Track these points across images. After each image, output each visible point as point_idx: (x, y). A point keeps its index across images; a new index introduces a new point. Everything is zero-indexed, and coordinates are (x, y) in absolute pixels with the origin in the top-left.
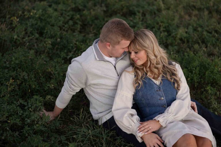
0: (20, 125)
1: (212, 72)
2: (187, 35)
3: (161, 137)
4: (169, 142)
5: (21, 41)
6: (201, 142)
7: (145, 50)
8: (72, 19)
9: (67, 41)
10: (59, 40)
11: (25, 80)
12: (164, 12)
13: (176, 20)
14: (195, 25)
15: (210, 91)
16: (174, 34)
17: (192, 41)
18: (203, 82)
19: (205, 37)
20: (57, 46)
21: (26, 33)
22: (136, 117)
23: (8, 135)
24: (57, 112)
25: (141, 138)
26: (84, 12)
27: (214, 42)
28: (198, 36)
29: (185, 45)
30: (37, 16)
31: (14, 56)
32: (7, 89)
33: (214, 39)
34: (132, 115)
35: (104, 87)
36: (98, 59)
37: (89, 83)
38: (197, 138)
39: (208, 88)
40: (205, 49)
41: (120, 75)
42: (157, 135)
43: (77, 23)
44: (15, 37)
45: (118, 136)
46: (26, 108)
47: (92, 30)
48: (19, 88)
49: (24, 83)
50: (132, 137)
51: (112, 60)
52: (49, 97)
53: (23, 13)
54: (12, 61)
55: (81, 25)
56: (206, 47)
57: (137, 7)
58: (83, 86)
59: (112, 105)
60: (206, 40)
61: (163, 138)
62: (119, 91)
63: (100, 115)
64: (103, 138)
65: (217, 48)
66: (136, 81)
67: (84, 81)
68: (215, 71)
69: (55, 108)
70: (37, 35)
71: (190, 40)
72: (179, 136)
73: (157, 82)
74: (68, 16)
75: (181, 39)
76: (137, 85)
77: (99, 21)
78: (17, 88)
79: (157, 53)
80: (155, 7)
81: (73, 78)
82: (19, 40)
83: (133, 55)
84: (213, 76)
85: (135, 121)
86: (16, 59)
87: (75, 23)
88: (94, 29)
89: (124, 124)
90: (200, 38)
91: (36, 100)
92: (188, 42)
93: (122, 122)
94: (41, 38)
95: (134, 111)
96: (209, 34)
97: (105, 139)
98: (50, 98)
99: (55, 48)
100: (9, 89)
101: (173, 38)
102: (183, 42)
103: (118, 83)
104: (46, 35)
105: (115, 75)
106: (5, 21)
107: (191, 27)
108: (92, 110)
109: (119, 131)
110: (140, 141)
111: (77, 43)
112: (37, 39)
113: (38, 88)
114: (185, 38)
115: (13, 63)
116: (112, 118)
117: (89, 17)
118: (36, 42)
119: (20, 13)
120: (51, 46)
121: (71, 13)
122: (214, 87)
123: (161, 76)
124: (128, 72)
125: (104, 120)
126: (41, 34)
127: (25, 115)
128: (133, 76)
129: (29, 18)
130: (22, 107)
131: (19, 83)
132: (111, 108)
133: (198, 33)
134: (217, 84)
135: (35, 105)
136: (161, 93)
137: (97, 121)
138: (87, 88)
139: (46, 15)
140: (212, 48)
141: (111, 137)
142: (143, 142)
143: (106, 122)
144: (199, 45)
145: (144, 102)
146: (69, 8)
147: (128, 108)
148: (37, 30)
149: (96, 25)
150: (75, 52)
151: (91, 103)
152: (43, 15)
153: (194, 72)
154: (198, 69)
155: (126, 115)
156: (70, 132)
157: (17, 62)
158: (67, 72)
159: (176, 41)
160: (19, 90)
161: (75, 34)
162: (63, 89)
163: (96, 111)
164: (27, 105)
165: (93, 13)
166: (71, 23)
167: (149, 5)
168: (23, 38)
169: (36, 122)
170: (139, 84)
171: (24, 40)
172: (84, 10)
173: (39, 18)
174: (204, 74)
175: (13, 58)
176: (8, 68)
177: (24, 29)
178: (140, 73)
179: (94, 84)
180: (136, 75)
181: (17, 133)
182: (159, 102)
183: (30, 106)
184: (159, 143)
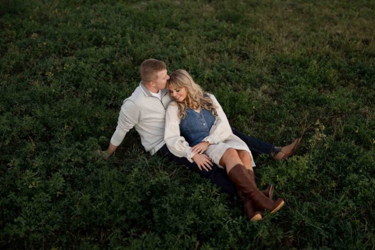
0: (82, 163)
1: (240, 103)
2: (213, 76)
3: (208, 156)
4: (216, 158)
5: (59, 94)
6: (242, 154)
7: (185, 87)
8: (103, 70)
9: (105, 90)
10: (96, 89)
11: (77, 126)
12: (188, 57)
13: (201, 64)
14: (218, 66)
15: (241, 119)
16: (201, 75)
17: (218, 80)
18: (233, 113)
19: (229, 76)
20: (96, 95)
21: (63, 87)
22: (186, 143)
23: (75, 171)
24: (112, 149)
25: (192, 159)
26: (113, 63)
27: (237, 79)
28: (223, 75)
29: (213, 84)
30: (71, 69)
31: (62, 106)
32: (63, 134)
33: (237, 76)
34: (182, 142)
35: (155, 120)
36: (147, 95)
37: (141, 119)
38: (239, 151)
39: (240, 116)
40: (231, 86)
41: (166, 109)
42: (205, 155)
43: (109, 74)
44: (53, 91)
45: (171, 161)
46: (84, 149)
47: (123, 79)
48: (72, 134)
49: (76, 129)
50: (184, 159)
51: (158, 95)
52: (103, 137)
53: (55, 68)
54: (61, 110)
55: (113, 76)
56: (232, 84)
57: (162, 55)
58: (136, 122)
59: (164, 136)
60: (230, 78)
61: (210, 156)
62: (167, 123)
63: (153, 146)
64: (158, 165)
65: (241, 84)
66: (180, 113)
67: (137, 117)
68: (243, 102)
69: (110, 145)
70: (74, 88)
71: (217, 79)
72: (224, 151)
73: (198, 111)
74: (99, 67)
75: (208, 79)
76: (182, 116)
77: (129, 70)
78: (70, 133)
79: (195, 88)
80: (180, 53)
81: (127, 116)
82: (57, 94)
83: (175, 94)
84: (241, 107)
85: (185, 146)
86: (65, 108)
87: (107, 74)
88: (125, 78)
89: (176, 150)
90: (224, 77)
91: (92, 140)
92: (215, 81)
93: (174, 148)
94: (78, 90)
95: (183, 138)
96: (232, 73)
97: (160, 165)
98: (103, 139)
99: (94, 97)
100: (65, 134)
101: (201, 79)
102: (211, 82)
103: (165, 116)
104: (82, 86)
105: (163, 109)
106: (37, 78)
107: (215, 68)
108: (143, 144)
109: (172, 157)
110: (191, 161)
111: (115, 90)
112: (74, 91)
113: (89, 132)
114: (212, 77)
115: (62, 112)
116: (165, 146)
117: (119, 67)
118: (74, 94)
119: (52, 68)
120: (90, 96)
121: (102, 64)
122: (244, 116)
123: (200, 107)
124: (173, 105)
125: (157, 149)
126: (77, 86)
127: (85, 154)
128: (177, 108)
129: (61, 73)
130: (80, 148)
131: (71, 129)
132: (164, 138)
133: (222, 73)
134: (246, 113)
135: (92, 145)
136: (203, 119)
137: (149, 153)
138: (139, 125)
139: (79, 69)
140: (236, 85)
141: (164, 163)
142: (194, 162)
143: (159, 151)
144: (225, 83)
145: (189, 129)
146: (99, 61)
147: (177, 136)
148: (73, 83)
149: (127, 73)
150: (115, 98)
151: (142, 136)
152: (76, 68)
153: (225, 104)
154: (228, 101)
155: (177, 142)
156: (128, 164)
157: (66, 110)
158: (121, 111)
159: (204, 82)
160: (73, 135)
161: (110, 83)
162: (117, 128)
163: (147, 144)
164: (83, 146)
165: (122, 63)
166: (103, 73)
167: (173, 52)
168: (61, 92)
169: (96, 159)
170: (183, 115)
171: (62, 93)
172: (112, 62)
173: (72, 71)
174: (235, 105)
175: (62, 108)
176: (58, 117)
177: (60, 83)
178: (182, 106)
179: (146, 119)
180: (180, 108)
181: (83, 168)
182: (202, 127)
183: (87, 147)
184: (208, 161)
